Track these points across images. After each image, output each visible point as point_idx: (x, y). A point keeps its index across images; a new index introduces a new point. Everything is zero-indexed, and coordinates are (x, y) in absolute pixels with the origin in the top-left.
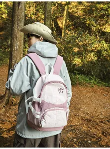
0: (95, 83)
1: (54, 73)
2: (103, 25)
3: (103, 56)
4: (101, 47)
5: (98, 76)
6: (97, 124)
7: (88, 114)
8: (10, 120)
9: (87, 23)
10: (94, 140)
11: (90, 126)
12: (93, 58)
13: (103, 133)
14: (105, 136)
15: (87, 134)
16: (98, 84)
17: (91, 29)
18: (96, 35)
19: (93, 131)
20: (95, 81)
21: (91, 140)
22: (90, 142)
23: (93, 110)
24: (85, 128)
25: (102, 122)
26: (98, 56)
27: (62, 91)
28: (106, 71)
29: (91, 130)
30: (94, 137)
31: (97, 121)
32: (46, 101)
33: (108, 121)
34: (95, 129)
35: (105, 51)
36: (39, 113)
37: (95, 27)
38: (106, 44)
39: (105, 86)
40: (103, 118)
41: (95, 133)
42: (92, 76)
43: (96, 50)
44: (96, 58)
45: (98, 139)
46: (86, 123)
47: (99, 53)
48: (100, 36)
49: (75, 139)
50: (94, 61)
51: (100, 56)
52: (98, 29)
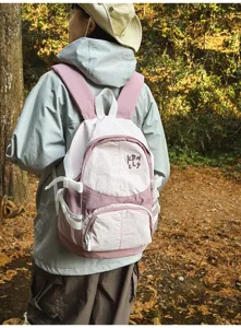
0: (189, 160)
1: (121, 114)
2: (200, 35)
3: (202, 102)
4: (198, 83)
5: (195, 146)
6: (197, 243)
7: (176, 224)
8: (5, 247)
9: (165, 30)
10: (192, 274)
11: (181, 247)
12: (181, 108)
13: (209, 260)
14: (215, 265)
15: (176, 265)
16: (196, 163)
17: (173, 43)
18: (186, 58)
19: (188, 256)
20: (190, 156)
21: (184, 275)
22: (181, 278)
23: (186, 214)
24: (170, 253)
25: (207, 237)
26: (192, 104)
27: (136, 162)
28: (211, 134)
29: (184, 256)
30: (192, 269)
31: (197, 235)
32: (93, 188)
33: (219, 235)
34: (191, 253)
35: (206, 89)
36: (81, 217)
37: (182, 39)
38: (209, 75)
39: (210, 164)
40: (209, 230)
41: (193, 261)
42: (182, 146)
43: (187, 91)
44: (188, 108)
45: (199, 272)
46: (173, 242)
47: (193, 97)
48: (194, 60)
49: (150, 276)
50: (185, 113)
51: (197, 102)
52: (189, 44)
